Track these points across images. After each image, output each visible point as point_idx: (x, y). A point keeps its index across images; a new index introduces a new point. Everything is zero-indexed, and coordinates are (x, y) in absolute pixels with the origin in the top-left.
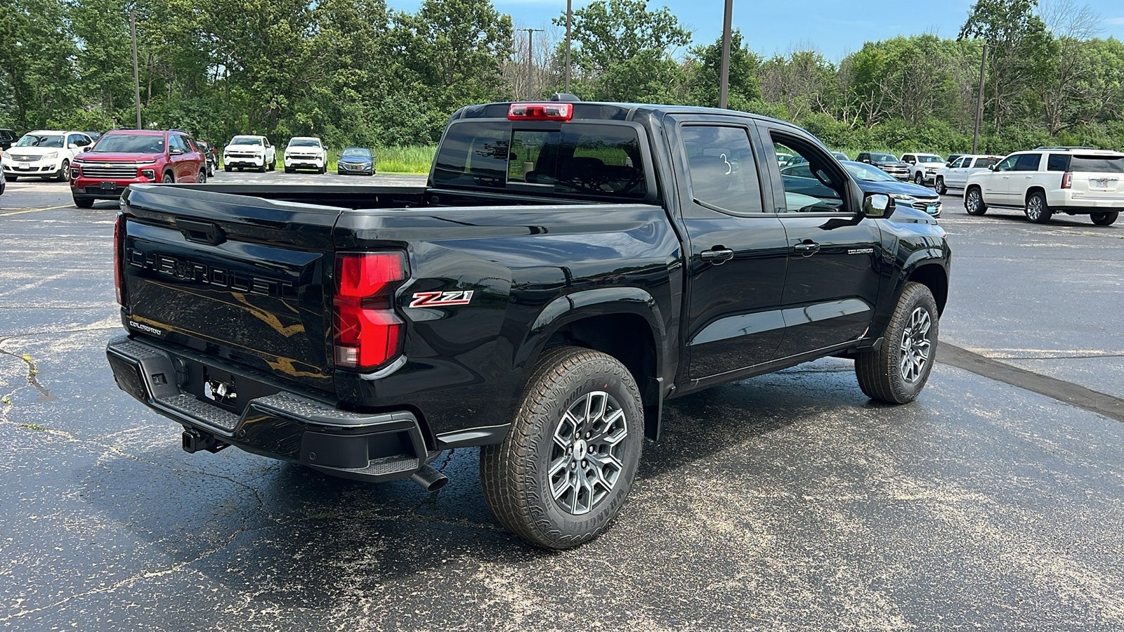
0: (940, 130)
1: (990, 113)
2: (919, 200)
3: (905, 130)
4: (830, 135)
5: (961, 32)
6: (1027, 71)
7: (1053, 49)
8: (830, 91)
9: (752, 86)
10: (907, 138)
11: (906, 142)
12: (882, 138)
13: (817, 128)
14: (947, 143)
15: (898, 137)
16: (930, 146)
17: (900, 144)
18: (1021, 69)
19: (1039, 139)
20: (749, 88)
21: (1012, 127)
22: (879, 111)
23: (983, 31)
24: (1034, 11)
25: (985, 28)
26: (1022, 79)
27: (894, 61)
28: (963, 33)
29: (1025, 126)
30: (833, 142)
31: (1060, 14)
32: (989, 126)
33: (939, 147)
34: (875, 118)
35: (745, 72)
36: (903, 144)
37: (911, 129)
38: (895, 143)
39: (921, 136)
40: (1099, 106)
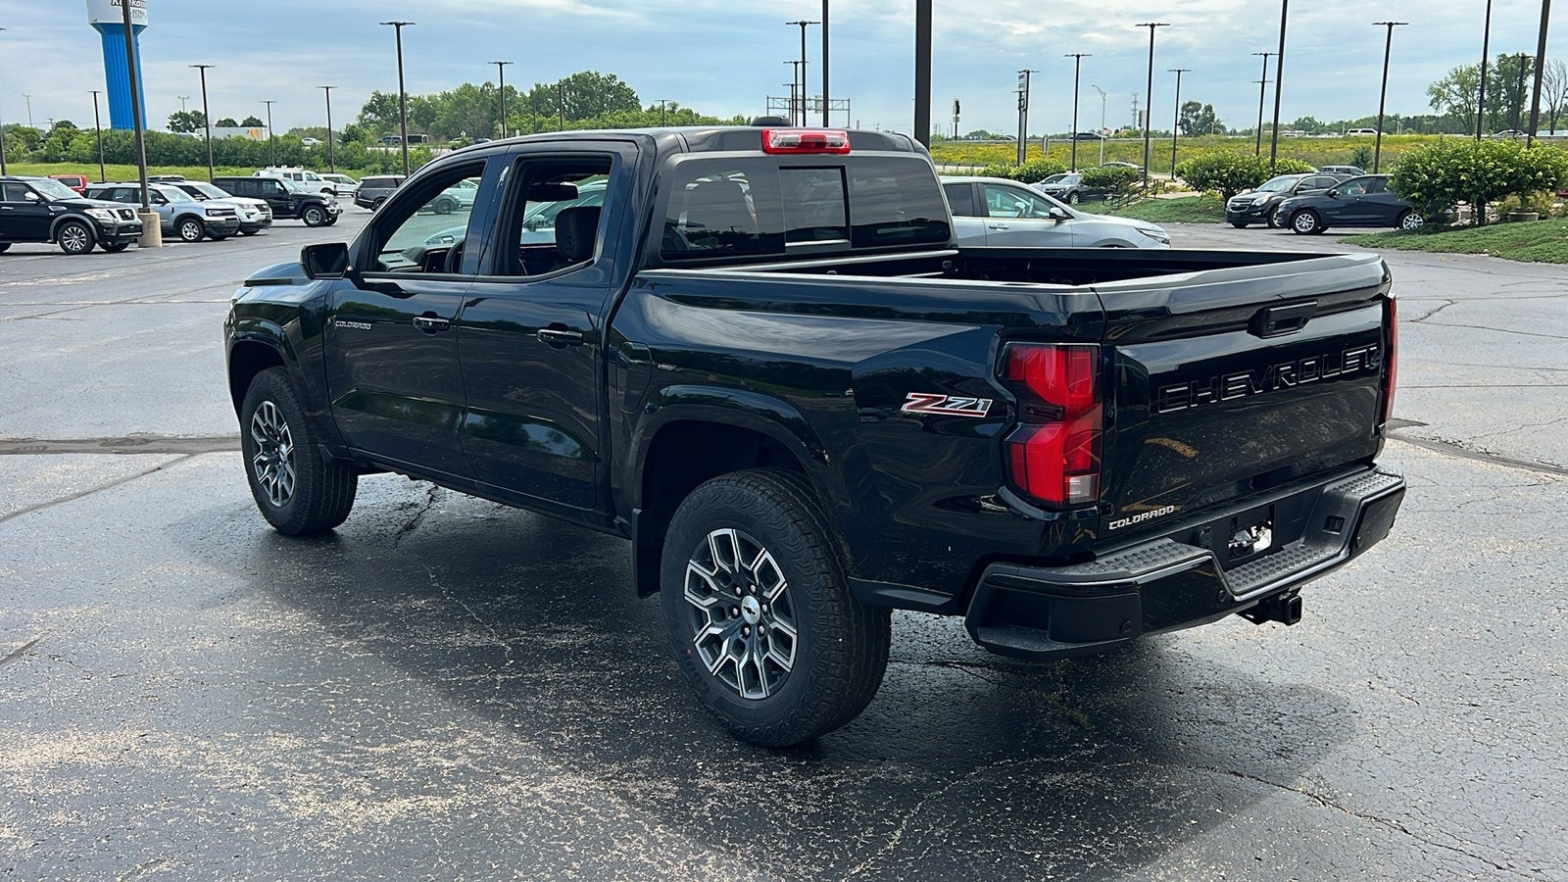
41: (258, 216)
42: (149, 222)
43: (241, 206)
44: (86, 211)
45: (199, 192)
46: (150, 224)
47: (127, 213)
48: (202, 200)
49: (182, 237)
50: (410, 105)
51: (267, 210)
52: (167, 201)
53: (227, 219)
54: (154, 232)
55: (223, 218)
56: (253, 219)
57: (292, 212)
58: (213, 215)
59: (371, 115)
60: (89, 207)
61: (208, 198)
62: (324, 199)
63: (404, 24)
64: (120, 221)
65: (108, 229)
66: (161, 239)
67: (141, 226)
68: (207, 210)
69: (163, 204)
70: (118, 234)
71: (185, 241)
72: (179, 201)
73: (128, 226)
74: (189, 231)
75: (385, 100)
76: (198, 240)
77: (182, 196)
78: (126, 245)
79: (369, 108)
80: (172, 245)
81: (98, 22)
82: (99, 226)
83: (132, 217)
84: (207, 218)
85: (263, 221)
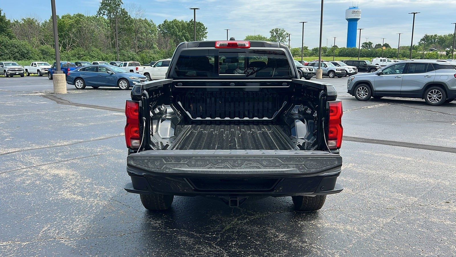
0: (97, 52)
1: (114, 46)
2: (142, 79)
3: (83, 52)
4: (52, 55)
5: (97, 13)
6: (124, 30)
7: (132, 21)
8: (47, 36)
9: (11, 33)
10: (85, 55)
11: (85, 57)
12: (74, 56)
13: (46, 52)
14: (100, 57)
15: (81, 55)
16: (94, 58)
17: (82, 58)
18: (122, 29)
19: (133, 55)
20: (9, 33)
21: (123, 51)
22: (71, 45)
23: (105, 13)
24: (122, 6)
25: (106, 12)
26: (123, 33)
27: (73, 24)
28: (98, 14)
29: (127, 50)
30: (54, 58)
31: (131, 9)
32: (114, 50)
33: (98, 59)
34: (70, 47)
35: (6, 26)
36: (84, 58)
37: (86, 52)
38: (81, 57)
39: (90, 55)
40: (145, 43)
41: (353, 71)
42: (319, 72)
43: (349, 68)
44: (301, 69)
45: (338, 64)
46: (319, 73)
47: (311, 69)
48: (338, 66)
49: (329, 76)
50: (437, 38)
51: (356, 69)
52: (327, 66)
53: (342, 72)
54: (320, 75)
55: (341, 72)
56: (351, 72)
57: (367, 70)
58: (338, 71)
59: (423, 42)
60: (301, 68)
61: (340, 66)
62: (377, 67)
63: (417, 13)
64: (309, 71)
65: (305, 73)
66: (322, 77)
67: (314, 73)
68: (337, 69)
69: (326, 67)
70: (307, 75)
71: (330, 77)
72: (330, 66)
73: (311, 73)
74: (331, 75)
75: (429, 37)
76: (333, 77)
77: (332, 65)
78: (311, 78)
79: (422, 40)
80: (325, 78)
81: (348, 18)
82: (303, 73)
83: (312, 70)
84: (336, 71)
85: (354, 73)
